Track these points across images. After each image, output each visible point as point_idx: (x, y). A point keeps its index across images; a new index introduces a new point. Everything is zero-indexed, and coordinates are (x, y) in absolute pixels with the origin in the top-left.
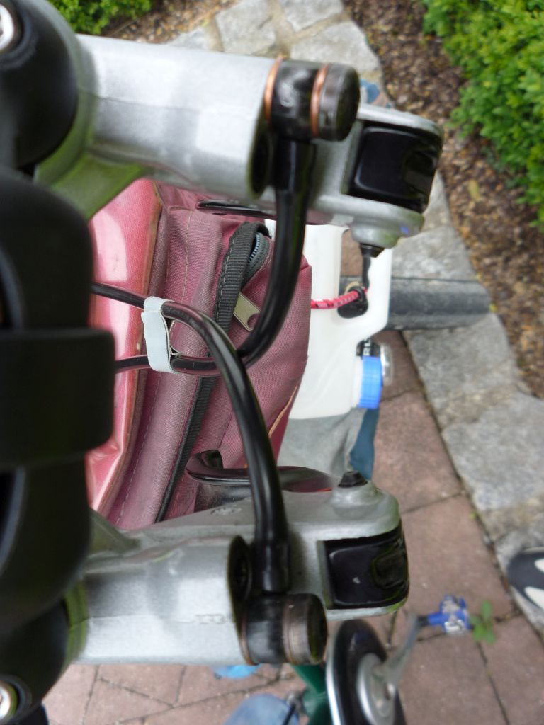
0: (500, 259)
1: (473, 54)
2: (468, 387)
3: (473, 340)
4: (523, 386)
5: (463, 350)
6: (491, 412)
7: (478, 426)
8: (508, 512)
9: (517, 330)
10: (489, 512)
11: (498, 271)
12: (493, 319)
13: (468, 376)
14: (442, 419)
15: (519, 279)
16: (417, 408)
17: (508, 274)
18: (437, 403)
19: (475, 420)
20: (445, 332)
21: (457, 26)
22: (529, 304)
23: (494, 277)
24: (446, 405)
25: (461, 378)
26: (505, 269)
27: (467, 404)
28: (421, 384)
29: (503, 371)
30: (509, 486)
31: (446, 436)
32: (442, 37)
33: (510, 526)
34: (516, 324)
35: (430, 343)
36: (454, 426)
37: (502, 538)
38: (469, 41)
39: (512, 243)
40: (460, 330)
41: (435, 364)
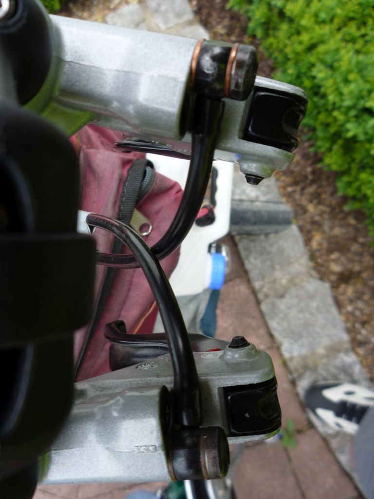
0: (298, 188)
1: (281, 51)
2: (278, 274)
3: (281, 242)
4: (314, 273)
5: (274, 249)
6: (293, 291)
7: (284, 300)
8: (304, 358)
9: (309, 236)
10: (292, 359)
11: (297, 196)
12: (294, 228)
13: (277, 267)
14: (261, 296)
15: (311, 201)
16: (243, 288)
17: (304, 198)
18: (257, 285)
19: (282, 296)
20: (262, 237)
21: (271, 32)
22: (317, 218)
23: (294, 200)
24: (263, 286)
25: (273, 268)
26: (302, 194)
27: (277, 286)
28: (246, 272)
29: (301, 263)
30: (305, 341)
31: (264, 307)
32: (261, 39)
33: (306, 368)
34: (309, 232)
35: (252, 244)
36: (269, 301)
37: (301, 376)
38: (278, 43)
39: (306, 177)
40: (272, 236)
41: (255, 259)
